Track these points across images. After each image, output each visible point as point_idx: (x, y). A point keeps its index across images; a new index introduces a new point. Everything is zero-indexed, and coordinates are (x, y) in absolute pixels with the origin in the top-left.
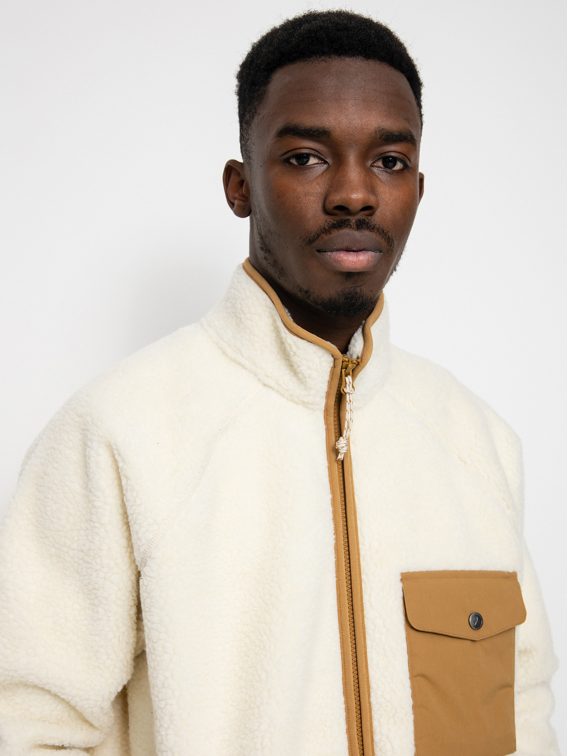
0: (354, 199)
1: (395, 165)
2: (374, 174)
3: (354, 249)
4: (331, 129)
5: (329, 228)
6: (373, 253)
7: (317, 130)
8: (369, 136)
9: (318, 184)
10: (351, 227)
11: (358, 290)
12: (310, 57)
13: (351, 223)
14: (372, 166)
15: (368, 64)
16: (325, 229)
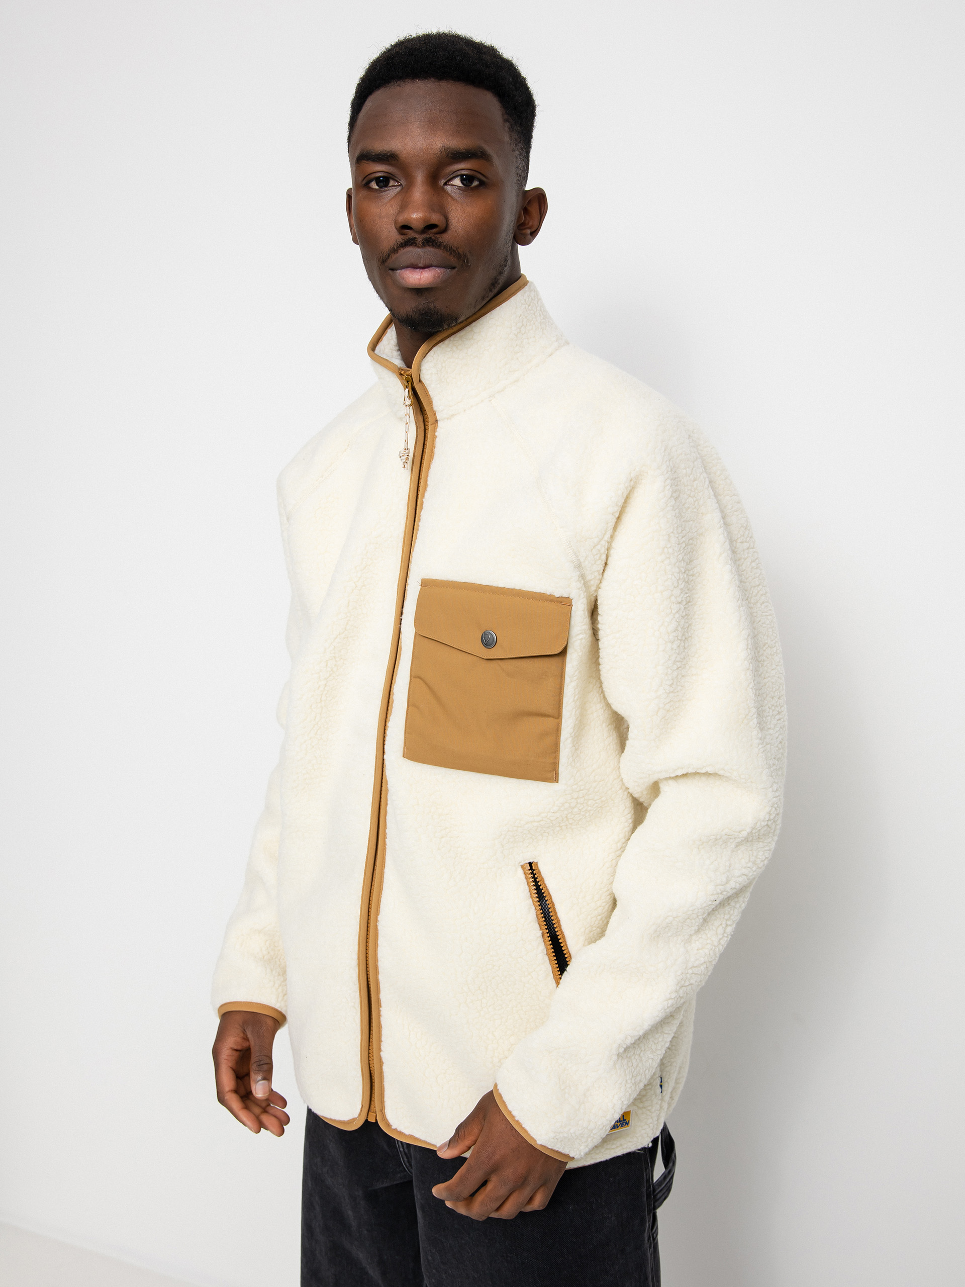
0: (414, 219)
1: (472, 183)
2: (447, 193)
3: (420, 265)
4: (398, 152)
5: (398, 247)
6: (442, 270)
7: (385, 155)
8: (435, 156)
9: (391, 206)
10: (416, 245)
11: (432, 306)
12: (389, 82)
13: (417, 242)
14: (445, 184)
15: (440, 85)
16: (394, 248)
